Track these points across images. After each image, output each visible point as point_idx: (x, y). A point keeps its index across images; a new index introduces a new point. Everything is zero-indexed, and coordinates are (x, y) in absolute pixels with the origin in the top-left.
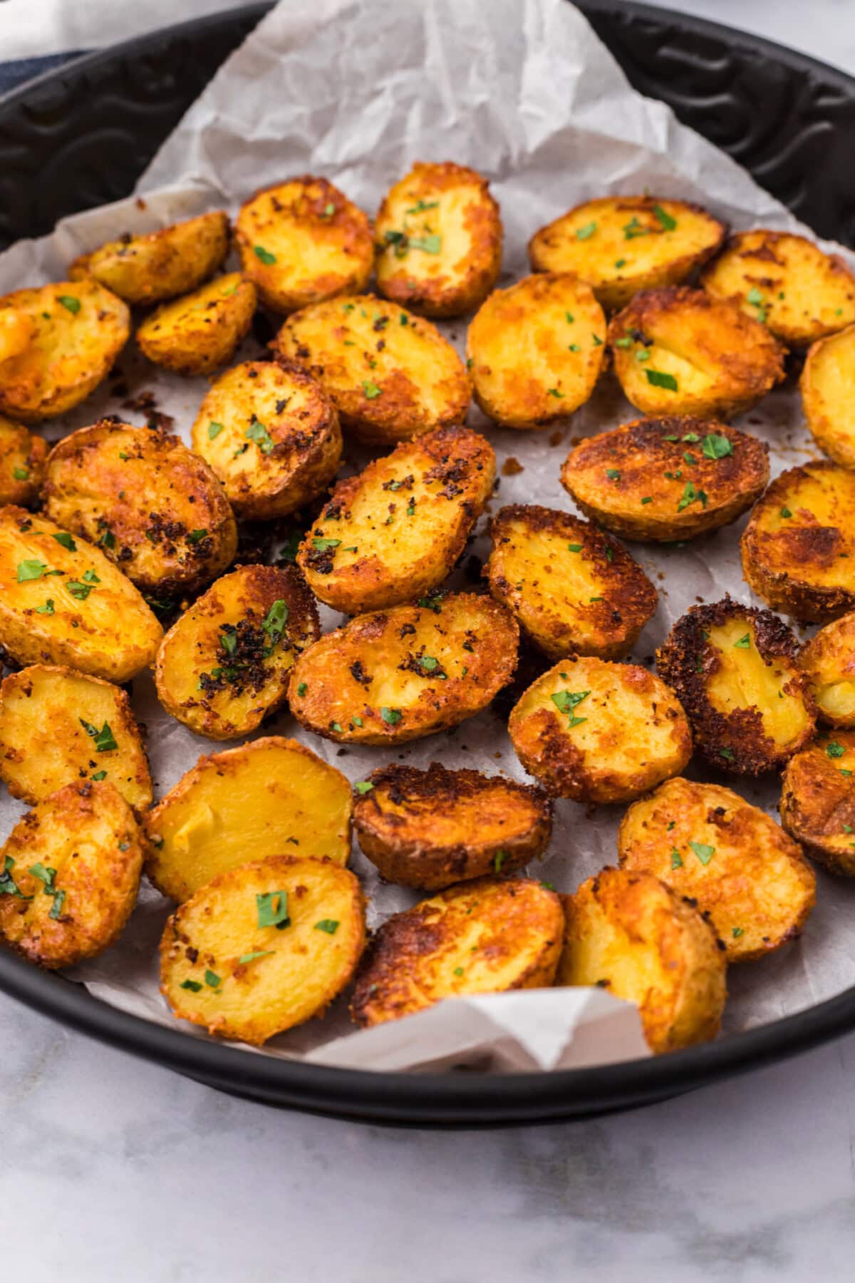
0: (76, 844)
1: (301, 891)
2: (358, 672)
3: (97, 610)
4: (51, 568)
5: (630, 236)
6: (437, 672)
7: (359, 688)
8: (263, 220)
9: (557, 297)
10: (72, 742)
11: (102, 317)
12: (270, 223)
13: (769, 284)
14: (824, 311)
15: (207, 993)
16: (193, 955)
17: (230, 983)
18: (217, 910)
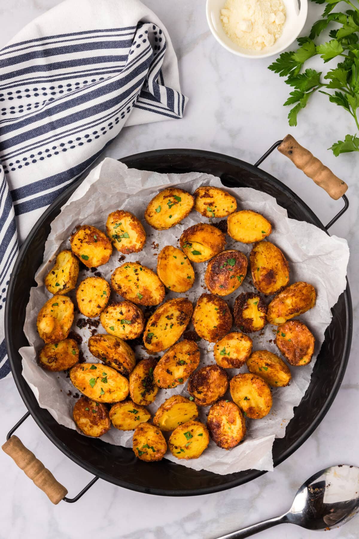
0: (147, 437)
1: (192, 431)
2: (168, 372)
3: (111, 384)
4: (95, 377)
5: (170, 207)
6: (184, 363)
7: (170, 375)
8: (79, 246)
9: (169, 255)
10: (129, 416)
11: (64, 302)
12: (81, 246)
13: (211, 204)
14: (228, 207)
15: (182, 453)
16: (176, 448)
17: (185, 450)
18: (177, 438)
